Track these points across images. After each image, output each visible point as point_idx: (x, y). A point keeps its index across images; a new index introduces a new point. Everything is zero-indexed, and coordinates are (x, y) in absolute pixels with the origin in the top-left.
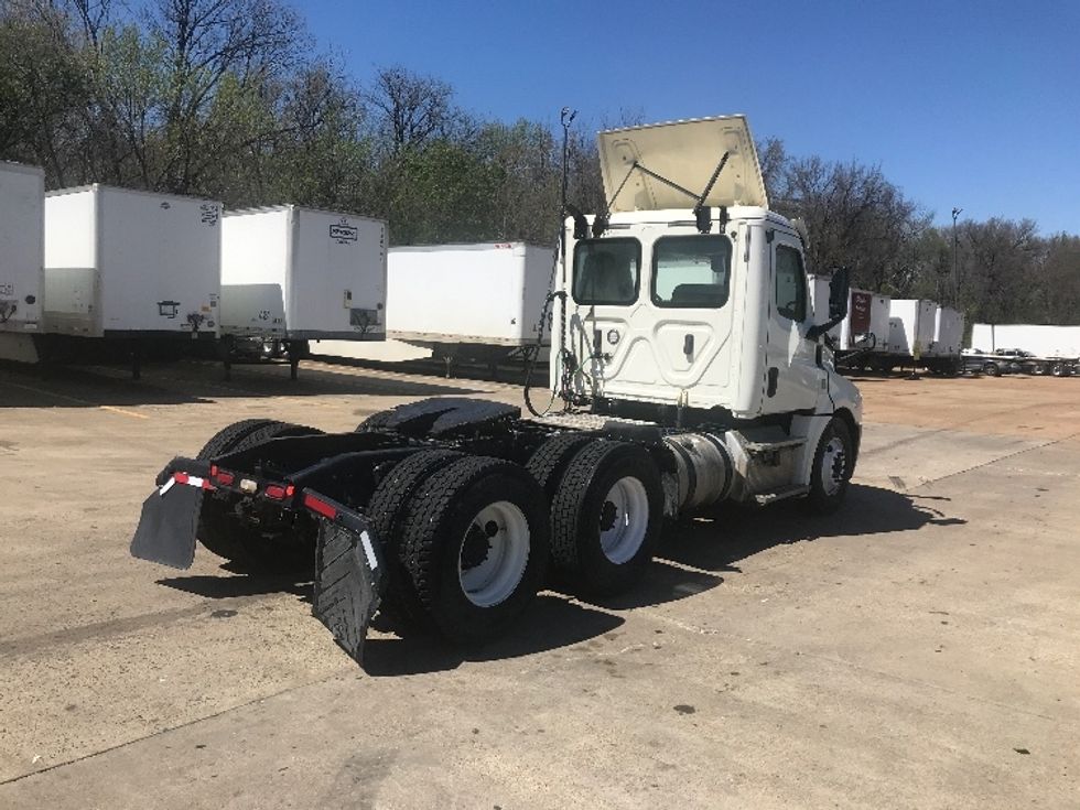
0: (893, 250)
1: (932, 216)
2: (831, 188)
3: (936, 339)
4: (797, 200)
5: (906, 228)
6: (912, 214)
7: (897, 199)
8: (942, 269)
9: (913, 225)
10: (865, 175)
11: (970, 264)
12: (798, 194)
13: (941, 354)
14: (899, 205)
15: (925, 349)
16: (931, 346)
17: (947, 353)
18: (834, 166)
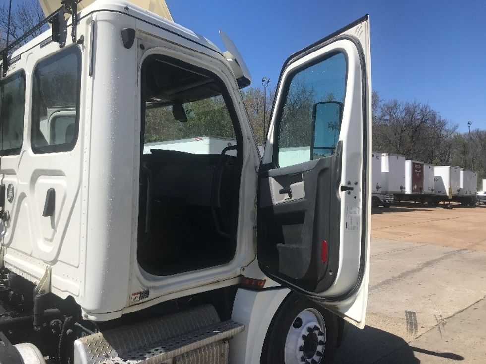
0: (438, 144)
1: (457, 127)
2: (404, 114)
3: (462, 186)
4: (387, 120)
5: (444, 133)
6: (447, 125)
7: (438, 118)
8: (464, 153)
9: (447, 131)
10: (421, 107)
11: (479, 150)
12: (387, 117)
13: (465, 195)
14: (440, 122)
15: (455, 192)
16: (458, 191)
17: (468, 194)
18: (404, 103)
